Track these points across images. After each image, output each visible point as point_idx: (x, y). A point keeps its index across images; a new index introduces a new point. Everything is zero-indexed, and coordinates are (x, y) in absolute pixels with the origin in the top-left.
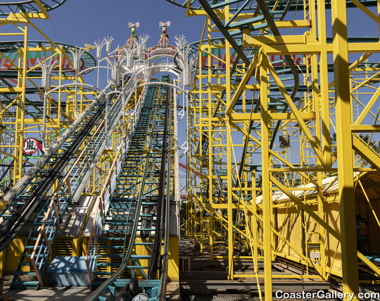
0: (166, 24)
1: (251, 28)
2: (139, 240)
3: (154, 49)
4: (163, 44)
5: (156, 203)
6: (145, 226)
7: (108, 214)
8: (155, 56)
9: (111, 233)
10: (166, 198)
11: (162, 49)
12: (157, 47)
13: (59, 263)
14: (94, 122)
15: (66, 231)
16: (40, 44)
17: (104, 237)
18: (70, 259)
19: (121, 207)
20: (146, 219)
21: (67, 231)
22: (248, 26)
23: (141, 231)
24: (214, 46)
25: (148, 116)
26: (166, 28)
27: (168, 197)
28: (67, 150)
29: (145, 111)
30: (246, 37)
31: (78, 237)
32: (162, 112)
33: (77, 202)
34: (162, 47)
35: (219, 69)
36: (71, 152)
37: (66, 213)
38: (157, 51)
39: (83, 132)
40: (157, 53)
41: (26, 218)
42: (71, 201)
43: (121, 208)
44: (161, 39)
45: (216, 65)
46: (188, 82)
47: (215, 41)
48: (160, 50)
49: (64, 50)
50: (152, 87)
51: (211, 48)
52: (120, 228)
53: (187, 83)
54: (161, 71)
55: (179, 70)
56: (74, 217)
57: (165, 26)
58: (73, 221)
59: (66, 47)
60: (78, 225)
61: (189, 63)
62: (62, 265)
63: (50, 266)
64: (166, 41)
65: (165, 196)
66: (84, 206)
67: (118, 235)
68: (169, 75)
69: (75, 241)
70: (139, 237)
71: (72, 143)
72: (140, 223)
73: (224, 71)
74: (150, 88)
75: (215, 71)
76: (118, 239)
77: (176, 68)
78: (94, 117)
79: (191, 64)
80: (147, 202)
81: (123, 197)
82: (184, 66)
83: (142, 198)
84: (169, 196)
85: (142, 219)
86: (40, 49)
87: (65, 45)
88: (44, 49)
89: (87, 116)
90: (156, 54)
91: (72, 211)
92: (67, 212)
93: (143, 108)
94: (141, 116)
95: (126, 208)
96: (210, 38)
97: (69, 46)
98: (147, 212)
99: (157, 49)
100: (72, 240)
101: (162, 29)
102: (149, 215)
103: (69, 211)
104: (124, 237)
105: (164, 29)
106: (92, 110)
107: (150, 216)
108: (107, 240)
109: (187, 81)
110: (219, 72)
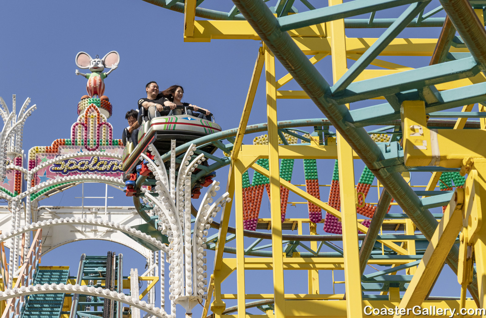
0: (103, 63)
1: (430, 98)
3: (53, 152)
4: (90, 136)
8: (58, 179)
11: (86, 152)
12: (64, 144)
22: (421, 90)
24: (293, 149)
26: (103, 77)
30: (413, 129)
34: (86, 145)
35: (313, 234)
38: (66, 161)
40: (64, 167)
44: (81, 117)
45: (300, 221)
46: (192, 286)
47: (293, 130)
51: (280, 157)
53: (188, 289)
54: (79, 236)
55: (153, 239)
57: (96, 69)
61: (194, 212)
64: (100, 125)
68: (110, 255)
73: (334, 243)
75: (297, 243)
77: (140, 228)
79: (202, 215)
82: (176, 222)
90: (62, 173)
96: (274, 120)
99: (67, 153)
101: (87, 77)
105: (94, 78)
109: (188, 281)
110: (314, 246)
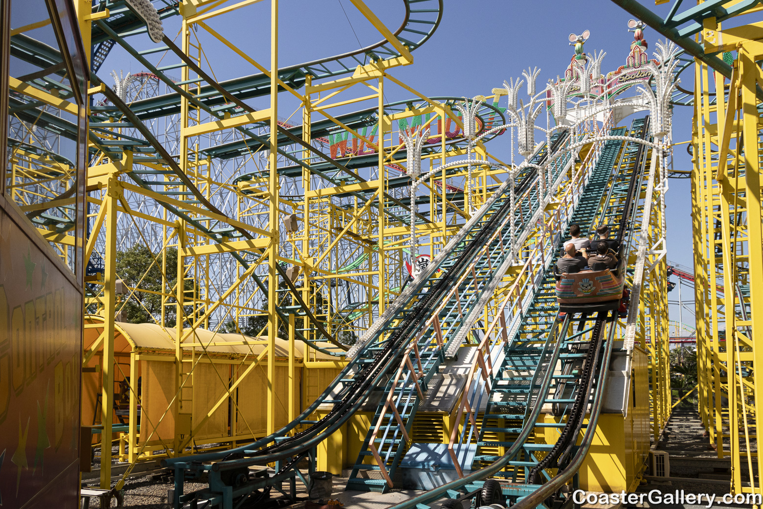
0: (642, 23)
2: (549, 419)
3: (618, 73)
4: (636, 61)
5: (585, 355)
6: (560, 395)
7: (500, 375)
9: (503, 406)
10: (605, 345)
11: (634, 69)
12: (623, 68)
13: (418, 454)
14: (498, 220)
15: (432, 403)
16: (410, 104)
17: (491, 413)
18: (435, 448)
19: (523, 363)
20: (564, 384)
21: (436, 404)
23: (554, 404)
25: (596, 198)
26: (642, 31)
27: (609, 343)
28: (447, 271)
29: (592, 190)
30: (708, 34)
31: (450, 413)
32: (623, 188)
33: (453, 356)
34: (634, 66)
36: (454, 275)
37: (435, 374)
38: (625, 76)
39: (477, 241)
40: (624, 79)
41: (373, 383)
42: (444, 355)
43: (524, 365)
44: (631, 53)
48: (629, 73)
49: (449, 107)
50: (611, 145)
52: (520, 398)
53: (659, 129)
54: (635, 110)
56: (447, 381)
57: (638, 27)
58: (446, 387)
59: (452, 101)
60: (452, 393)
62: (422, 457)
63: (406, 458)
64: (641, 55)
65: (604, 341)
66: (465, 362)
67: (515, 411)
68: (647, 117)
69: (446, 420)
70: (551, 414)
71: (456, 260)
72: (553, 391)
74: (609, 146)
76: (513, 416)
78: (500, 211)
80: (572, 353)
81: (533, 345)
83: (561, 347)
84: (611, 341)
85: (557, 383)
86: (411, 113)
87: (448, 99)
88: (417, 111)
89: (489, 212)
90: (623, 82)
91: (446, 371)
92: (438, 372)
93: (588, 186)
94: (582, 200)
95: (532, 364)
97: (455, 99)
98: (568, 371)
99: (625, 72)
100: (442, 418)
102: (570, 376)
103: (440, 371)
104: (523, 413)
105: (637, 32)
106: (497, 201)
107: (571, 378)
108: (497, 418)
109: (659, 125)
